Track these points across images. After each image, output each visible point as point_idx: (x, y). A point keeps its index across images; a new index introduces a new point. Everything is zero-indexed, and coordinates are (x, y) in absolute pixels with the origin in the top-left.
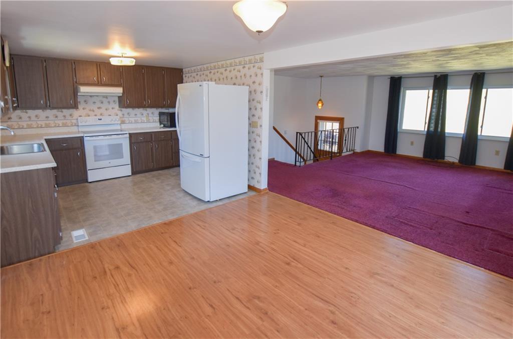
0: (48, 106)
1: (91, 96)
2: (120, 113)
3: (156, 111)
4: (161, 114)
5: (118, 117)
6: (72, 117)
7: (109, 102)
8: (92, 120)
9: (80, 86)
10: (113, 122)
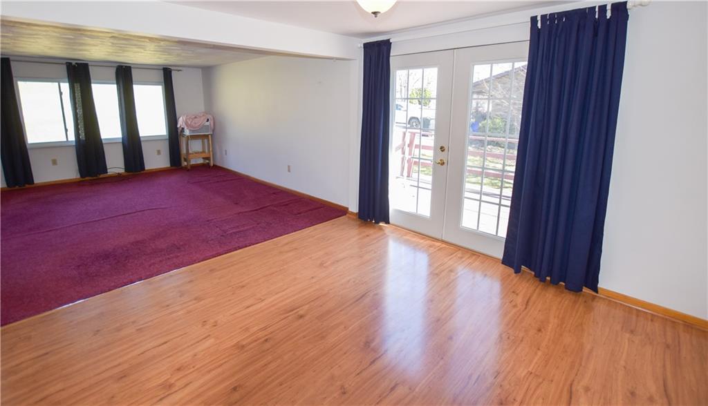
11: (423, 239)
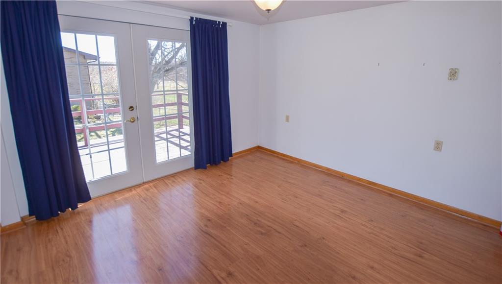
11: (140, 187)
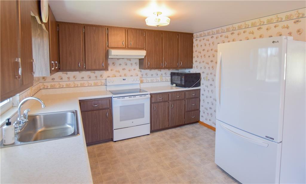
0: (84, 68)
1: (118, 59)
2: (139, 74)
3: (169, 72)
4: (172, 74)
5: (139, 77)
6: (102, 78)
7: (132, 64)
8: (118, 80)
9: (111, 50)
10: (134, 82)
